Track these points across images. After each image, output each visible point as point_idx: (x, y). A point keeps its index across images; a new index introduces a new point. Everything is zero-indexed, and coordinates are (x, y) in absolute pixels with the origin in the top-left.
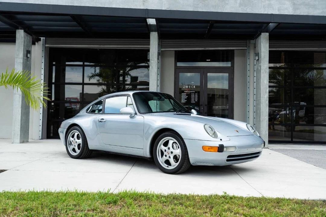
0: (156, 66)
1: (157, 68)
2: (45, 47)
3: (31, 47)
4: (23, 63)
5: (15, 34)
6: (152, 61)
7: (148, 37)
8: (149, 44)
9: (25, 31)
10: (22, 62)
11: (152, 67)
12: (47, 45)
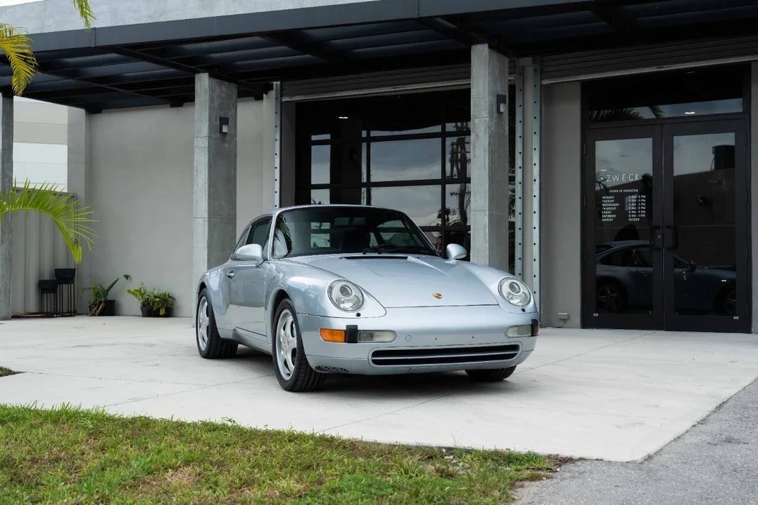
0: (485, 130)
1: (487, 136)
2: (281, 103)
3: (234, 110)
4: (209, 146)
5: (194, 83)
6: (476, 121)
7: (467, 59)
8: (468, 76)
9: (211, 76)
10: (207, 146)
11: (477, 136)
12: (285, 99)
